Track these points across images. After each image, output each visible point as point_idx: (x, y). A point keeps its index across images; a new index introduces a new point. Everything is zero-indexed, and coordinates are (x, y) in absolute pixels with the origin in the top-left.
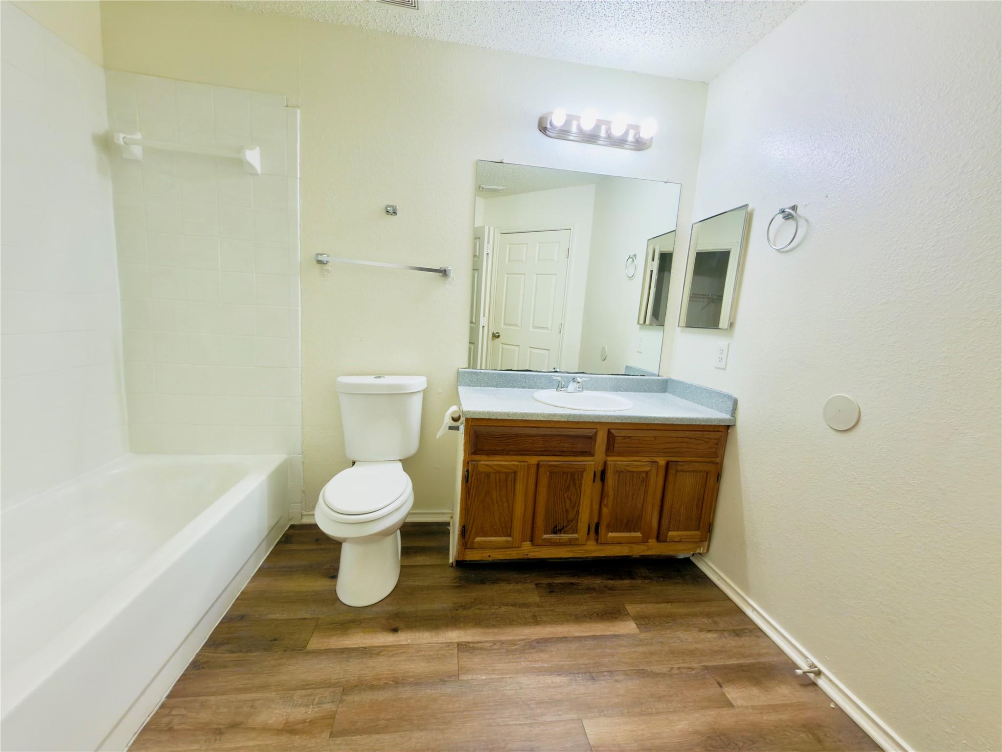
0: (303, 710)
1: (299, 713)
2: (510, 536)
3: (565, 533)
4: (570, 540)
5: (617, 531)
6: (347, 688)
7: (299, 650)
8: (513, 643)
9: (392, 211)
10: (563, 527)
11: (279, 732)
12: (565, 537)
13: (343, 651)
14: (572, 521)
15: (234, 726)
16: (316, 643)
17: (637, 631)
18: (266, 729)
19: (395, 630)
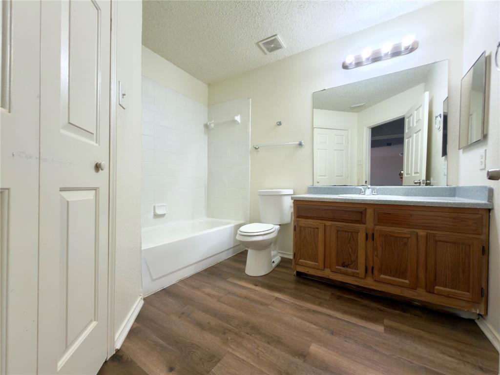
0: (215, 292)
1: (213, 293)
2: (317, 262)
3: (350, 268)
4: (353, 273)
5: (389, 276)
6: (229, 293)
7: (225, 279)
8: (301, 307)
9: (280, 124)
10: (349, 264)
11: (206, 294)
12: (350, 270)
13: (235, 284)
14: (354, 262)
15: (197, 288)
16: (231, 280)
17: (383, 332)
18: (203, 292)
19: (256, 285)
